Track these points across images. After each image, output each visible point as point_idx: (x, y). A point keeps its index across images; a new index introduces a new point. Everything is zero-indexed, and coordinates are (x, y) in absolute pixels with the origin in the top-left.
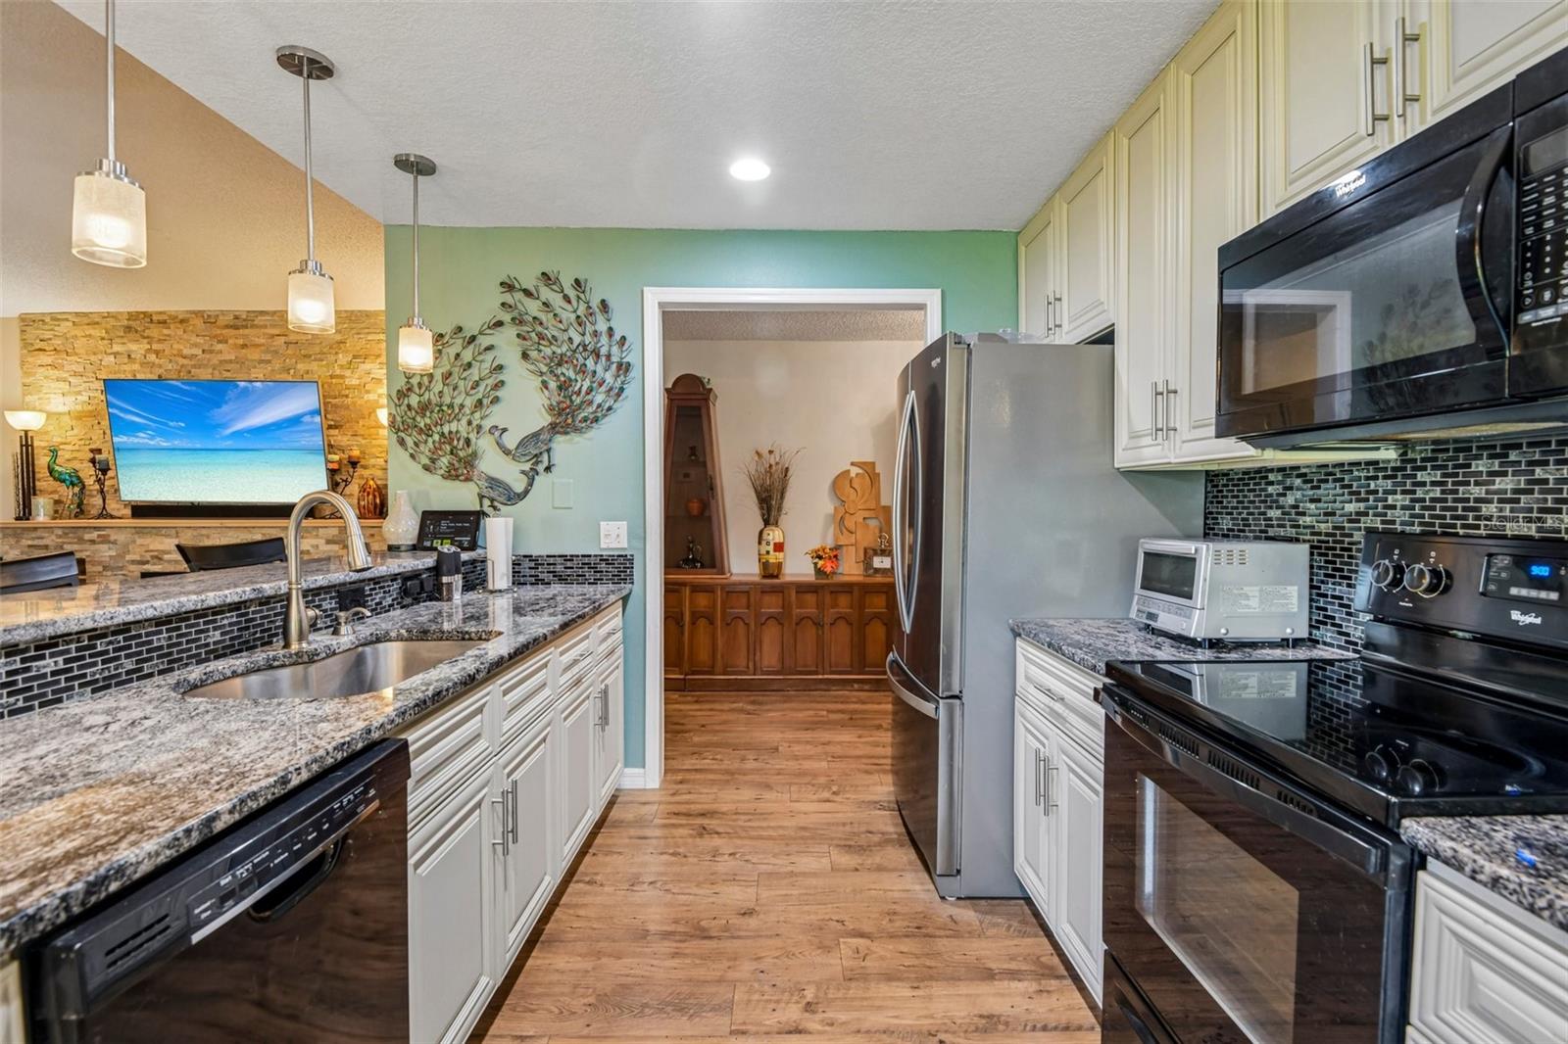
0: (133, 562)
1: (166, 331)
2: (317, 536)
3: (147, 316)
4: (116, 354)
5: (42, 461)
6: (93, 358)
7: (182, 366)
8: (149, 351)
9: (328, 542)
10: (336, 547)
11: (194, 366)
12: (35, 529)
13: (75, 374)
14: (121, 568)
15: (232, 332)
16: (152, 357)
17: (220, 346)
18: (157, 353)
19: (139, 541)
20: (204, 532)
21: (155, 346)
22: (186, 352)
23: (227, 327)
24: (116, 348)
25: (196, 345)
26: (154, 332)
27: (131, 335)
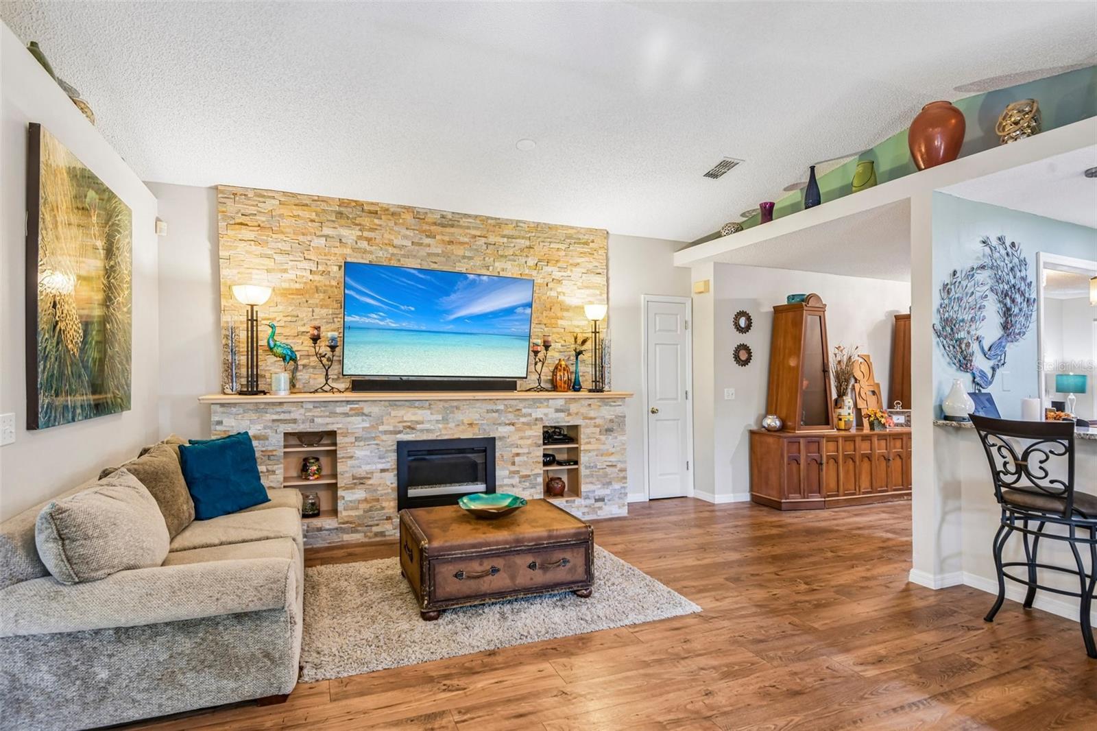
0: (385, 432)
1: (376, 221)
2: (548, 406)
3: (359, 205)
4: (326, 237)
5: (264, 333)
6: (301, 238)
7: (393, 254)
8: (360, 238)
9: (557, 411)
10: (562, 415)
11: (404, 256)
12: (281, 404)
13: (282, 252)
14: (374, 438)
15: (440, 229)
16: (364, 244)
17: (427, 241)
18: (369, 240)
19: (393, 413)
20: (455, 404)
21: (366, 234)
22: (396, 242)
23: (435, 224)
24: (326, 231)
25: (405, 237)
26: (366, 221)
27: (343, 222)
